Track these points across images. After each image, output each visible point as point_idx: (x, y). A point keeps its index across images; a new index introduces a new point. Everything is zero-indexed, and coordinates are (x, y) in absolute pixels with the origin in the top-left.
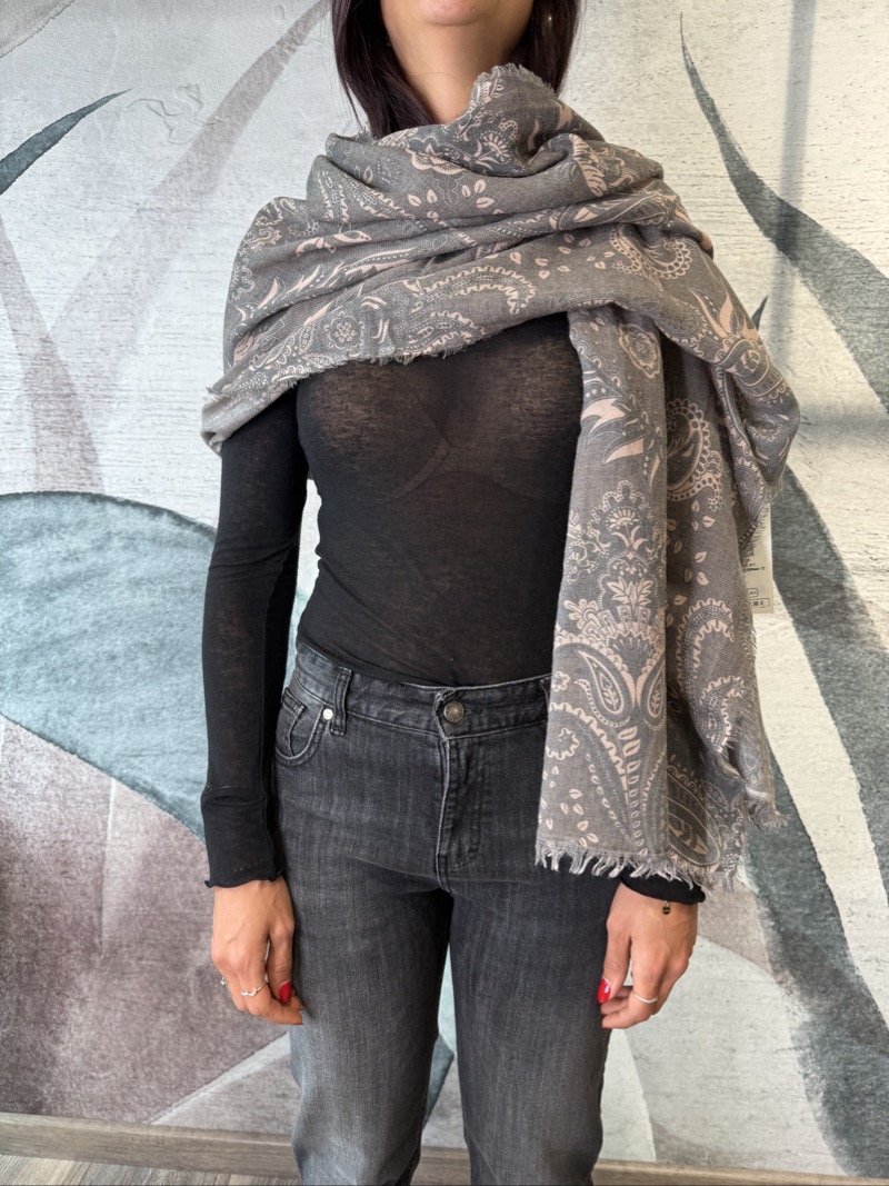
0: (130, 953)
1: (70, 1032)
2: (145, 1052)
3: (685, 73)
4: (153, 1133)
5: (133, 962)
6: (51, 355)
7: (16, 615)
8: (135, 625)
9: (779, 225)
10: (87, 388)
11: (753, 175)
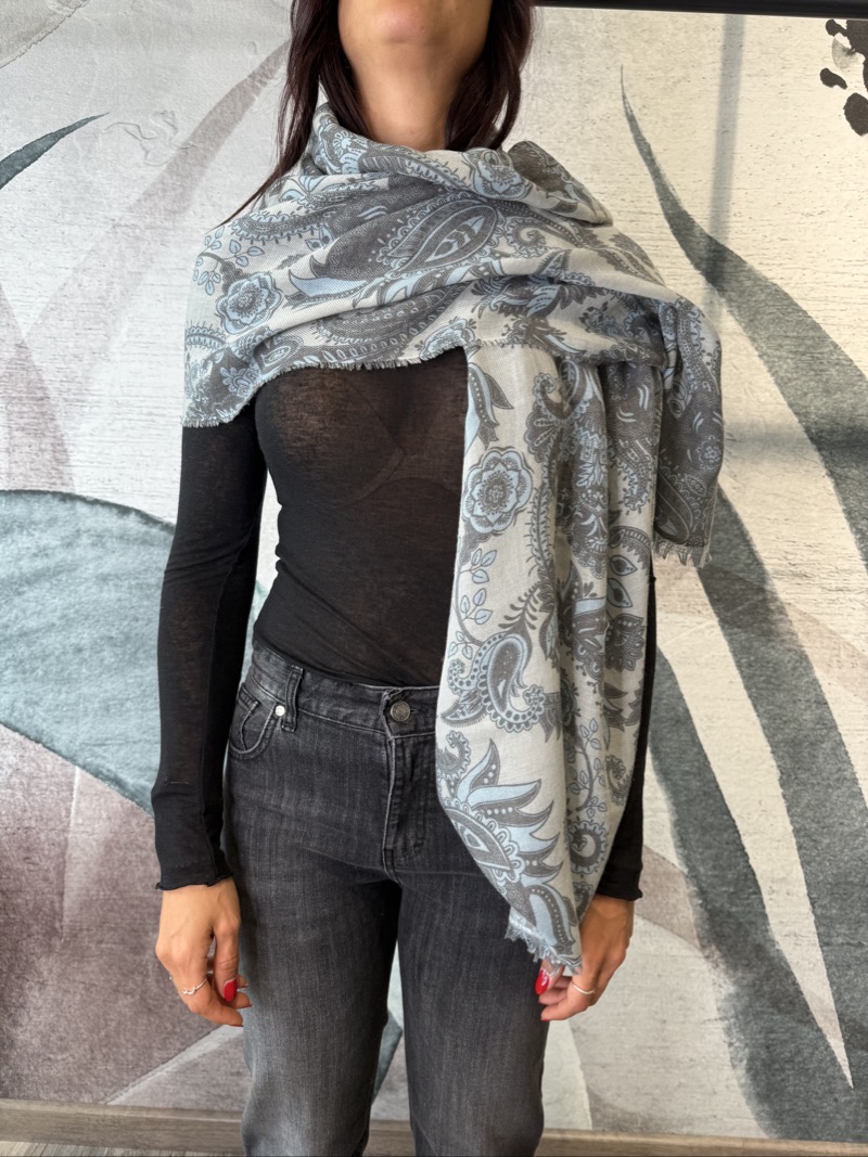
0: (90, 936)
1: (28, 1015)
2: (103, 1033)
3: (625, 119)
4: (109, 1113)
5: (93, 946)
6: (26, 359)
8: (102, 619)
9: (708, 259)
10: (61, 392)
11: (685, 213)
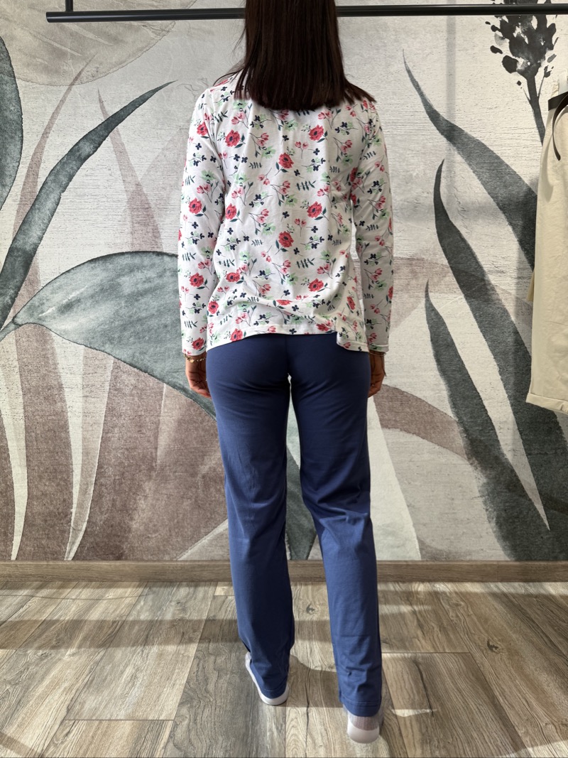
0: (170, 470)
1: (138, 514)
2: (176, 521)
3: (406, 72)
4: (179, 563)
5: (171, 474)
6: (140, 191)
7: (121, 308)
9: (447, 130)
10: (156, 205)
11: (435, 111)
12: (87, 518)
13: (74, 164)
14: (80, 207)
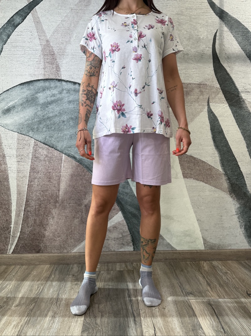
0: (67, 202)
1: (49, 227)
2: (70, 231)
6: (49, 44)
7: (38, 111)
8: (69, 113)
9: (219, 13)
10: (58, 53)
11: (213, 2)
12: (20, 230)
13: (10, 29)
14: (15, 53)
